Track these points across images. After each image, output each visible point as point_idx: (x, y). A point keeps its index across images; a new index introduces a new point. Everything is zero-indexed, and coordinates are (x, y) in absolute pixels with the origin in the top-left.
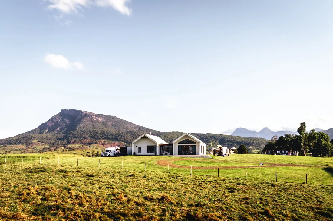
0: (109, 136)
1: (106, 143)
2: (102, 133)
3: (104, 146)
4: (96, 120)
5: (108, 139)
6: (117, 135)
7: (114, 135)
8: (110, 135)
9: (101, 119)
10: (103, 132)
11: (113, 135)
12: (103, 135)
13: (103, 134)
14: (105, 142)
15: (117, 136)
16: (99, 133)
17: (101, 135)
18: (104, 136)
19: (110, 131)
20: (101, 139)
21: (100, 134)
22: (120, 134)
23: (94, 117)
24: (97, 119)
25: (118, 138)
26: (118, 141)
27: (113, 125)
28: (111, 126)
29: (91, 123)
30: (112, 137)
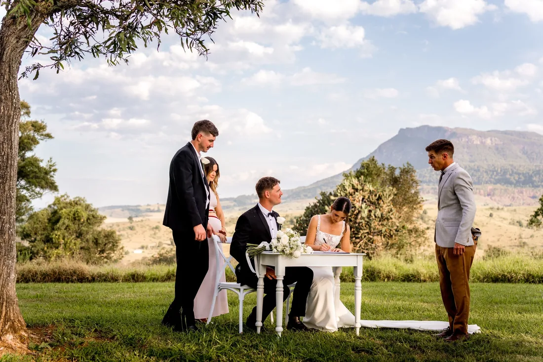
0: (508, 176)
1: (496, 192)
2: (490, 171)
3: (493, 198)
4: (479, 143)
5: (508, 182)
6: (531, 172)
7: (523, 174)
8: (511, 175)
9: (491, 140)
10: (495, 168)
11: (519, 174)
12: (493, 174)
13: (493, 171)
14: (495, 189)
15: (531, 176)
16: (481, 170)
17: (488, 174)
18: (496, 176)
19: (512, 165)
20: (487, 183)
21: (486, 172)
22: (539, 170)
23: (474, 137)
24: (482, 142)
25: (534, 179)
26: (533, 187)
27: (525, 153)
28: (520, 154)
29: (466, 150)
30: (517, 178)
